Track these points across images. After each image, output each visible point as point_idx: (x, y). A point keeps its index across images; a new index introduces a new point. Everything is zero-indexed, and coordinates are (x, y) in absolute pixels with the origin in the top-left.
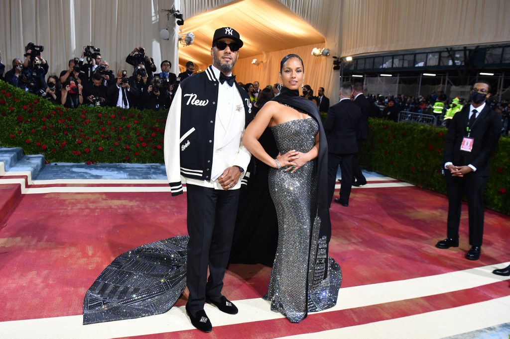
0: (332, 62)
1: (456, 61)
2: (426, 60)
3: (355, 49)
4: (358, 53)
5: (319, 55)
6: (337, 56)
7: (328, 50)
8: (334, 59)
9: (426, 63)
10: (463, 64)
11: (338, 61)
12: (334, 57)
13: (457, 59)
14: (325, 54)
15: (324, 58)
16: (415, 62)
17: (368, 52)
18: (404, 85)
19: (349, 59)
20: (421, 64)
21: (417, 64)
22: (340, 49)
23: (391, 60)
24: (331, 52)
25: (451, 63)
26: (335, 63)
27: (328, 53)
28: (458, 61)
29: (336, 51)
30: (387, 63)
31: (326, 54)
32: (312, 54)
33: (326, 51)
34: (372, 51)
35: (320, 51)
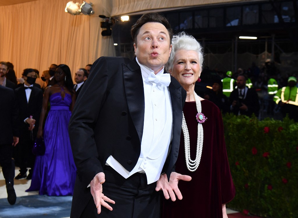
0: (99, 25)
1: (284, 17)
2: (242, 16)
3: (132, 3)
4: (138, 10)
5: (77, 14)
6: (105, 14)
7: (91, 4)
8: (101, 20)
9: (241, 22)
10: (294, 21)
11: (107, 21)
12: (101, 16)
13: (286, 13)
14: (86, 11)
15: (85, 17)
16: (226, 20)
17: (152, 8)
18: (212, 54)
19: (125, 19)
20: (235, 23)
21: (229, 22)
22: (110, 5)
23: (191, 18)
24: (95, 9)
25: (276, 20)
26: (103, 25)
27: (91, 9)
28: (287, 17)
29: (104, 6)
30: (185, 22)
31: (88, 12)
32: (66, 11)
33: (89, 7)
34: (158, 7)
35: (79, 6)
